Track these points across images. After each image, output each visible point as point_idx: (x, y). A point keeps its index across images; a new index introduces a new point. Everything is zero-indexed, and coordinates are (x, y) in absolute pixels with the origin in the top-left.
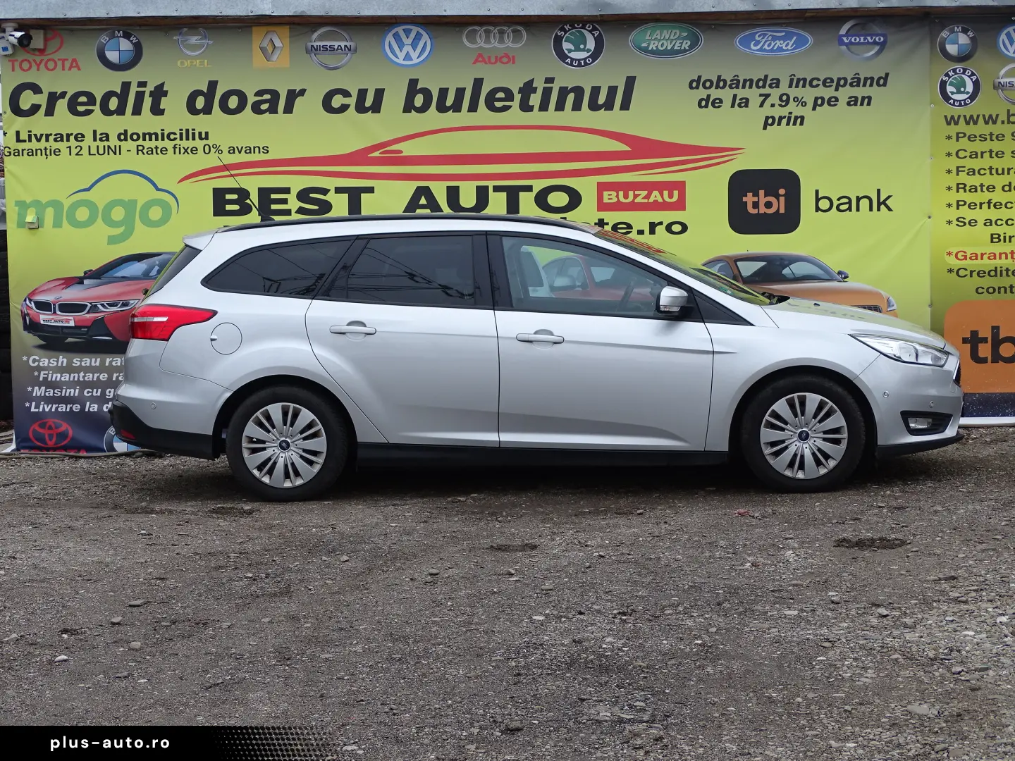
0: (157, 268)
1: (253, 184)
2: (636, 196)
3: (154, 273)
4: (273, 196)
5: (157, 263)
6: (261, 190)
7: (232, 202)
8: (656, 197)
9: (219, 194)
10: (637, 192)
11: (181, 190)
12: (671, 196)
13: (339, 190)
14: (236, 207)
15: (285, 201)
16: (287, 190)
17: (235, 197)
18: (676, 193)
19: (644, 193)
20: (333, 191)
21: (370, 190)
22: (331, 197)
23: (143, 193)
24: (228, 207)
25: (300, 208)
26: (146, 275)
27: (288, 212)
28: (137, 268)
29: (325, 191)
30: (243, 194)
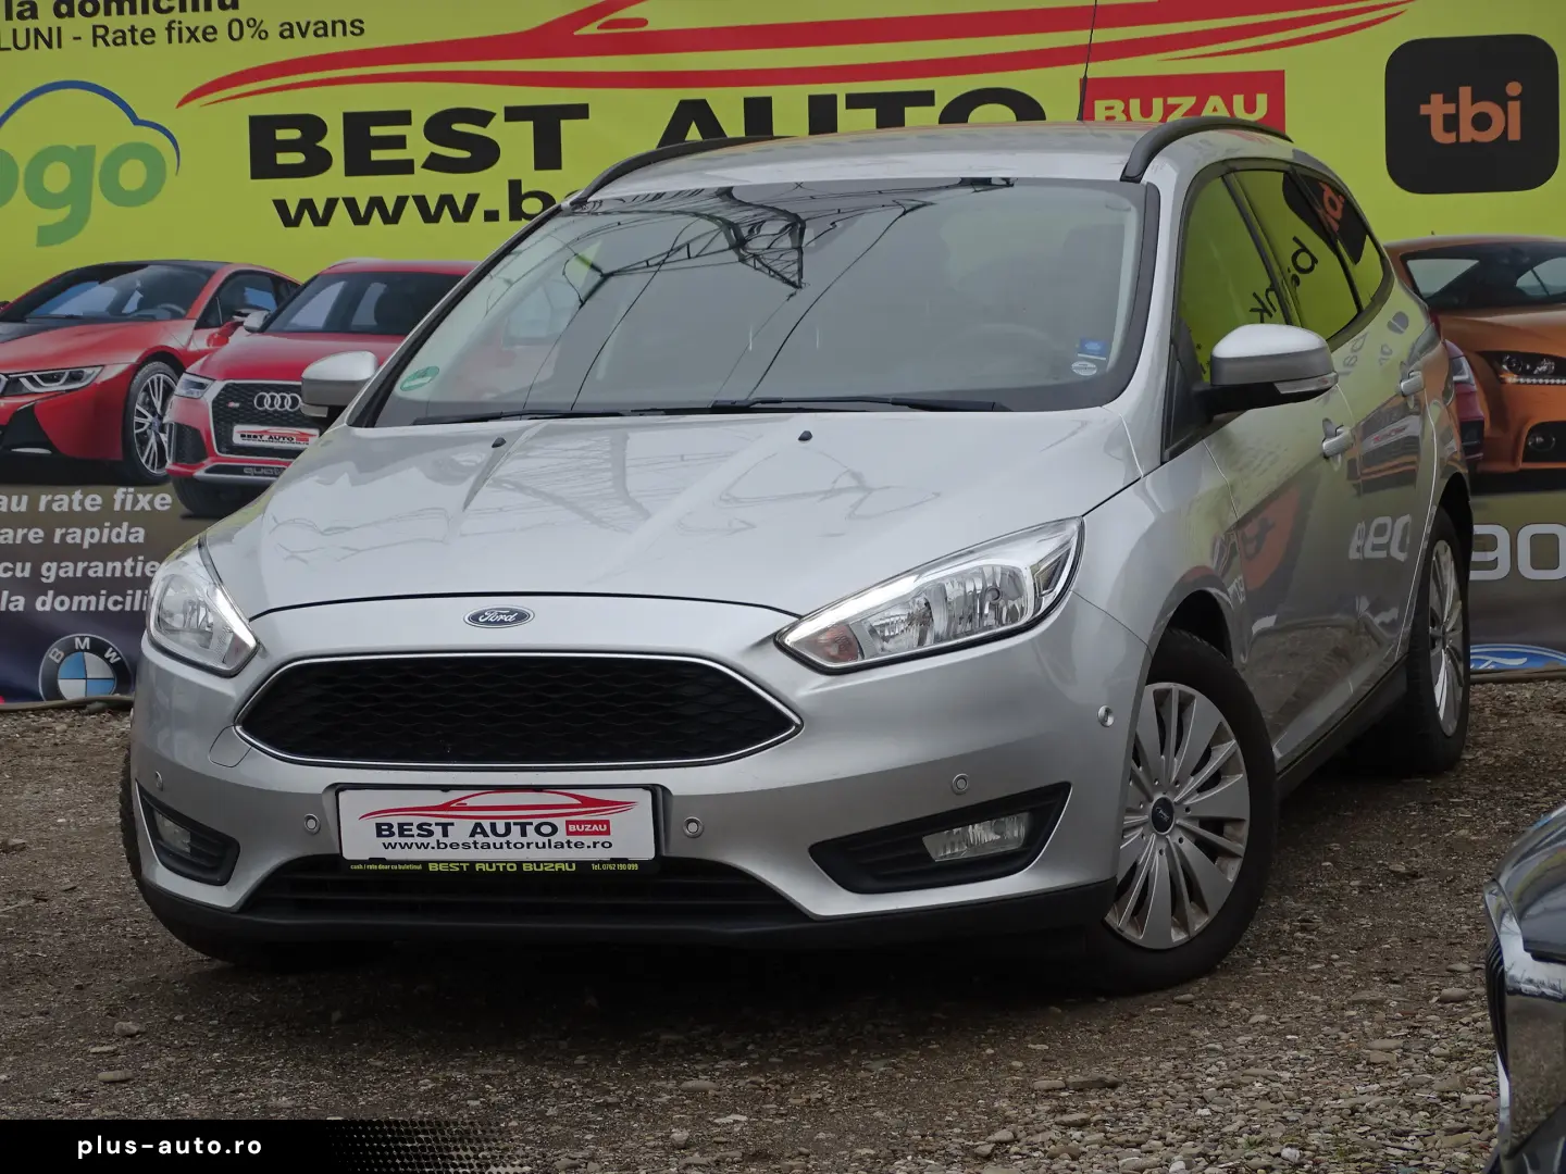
0: (137, 296)
1: (331, 105)
2: (1169, 110)
3: (131, 306)
4: (376, 131)
5: (139, 285)
6: (349, 119)
7: (289, 146)
8: (1215, 110)
9: (262, 128)
10: (1172, 101)
11: (182, 121)
12: (1250, 107)
13: (513, 114)
14: (298, 158)
15: (400, 142)
16: (403, 118)
17: (295, 134)
18: (1262, 100)
19: (1188, 102)
20: (500, 115)
21: (580, 112)
22: (497, 130)
23: (104, 129)
24: (283, 158)
25: (433, 155)
26: (116, 312)
27: (406, 167)
28: (98, 297)
29: (483, 118)
30: (313, 127)
